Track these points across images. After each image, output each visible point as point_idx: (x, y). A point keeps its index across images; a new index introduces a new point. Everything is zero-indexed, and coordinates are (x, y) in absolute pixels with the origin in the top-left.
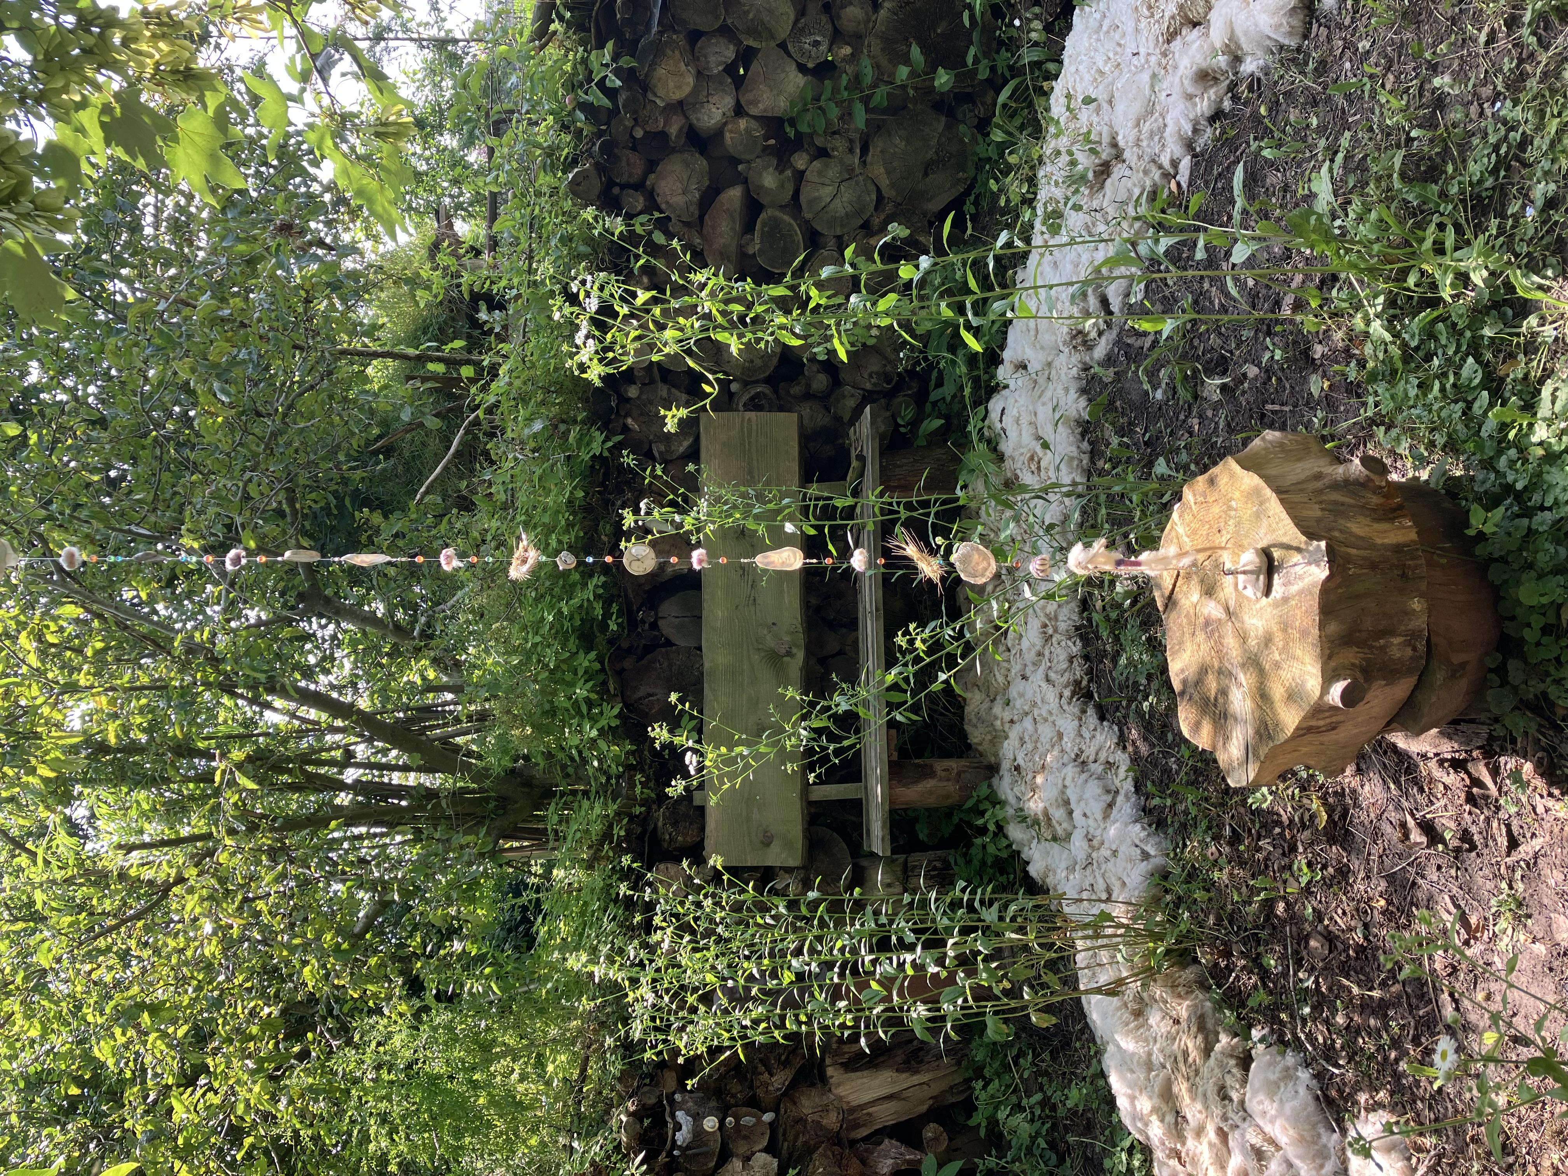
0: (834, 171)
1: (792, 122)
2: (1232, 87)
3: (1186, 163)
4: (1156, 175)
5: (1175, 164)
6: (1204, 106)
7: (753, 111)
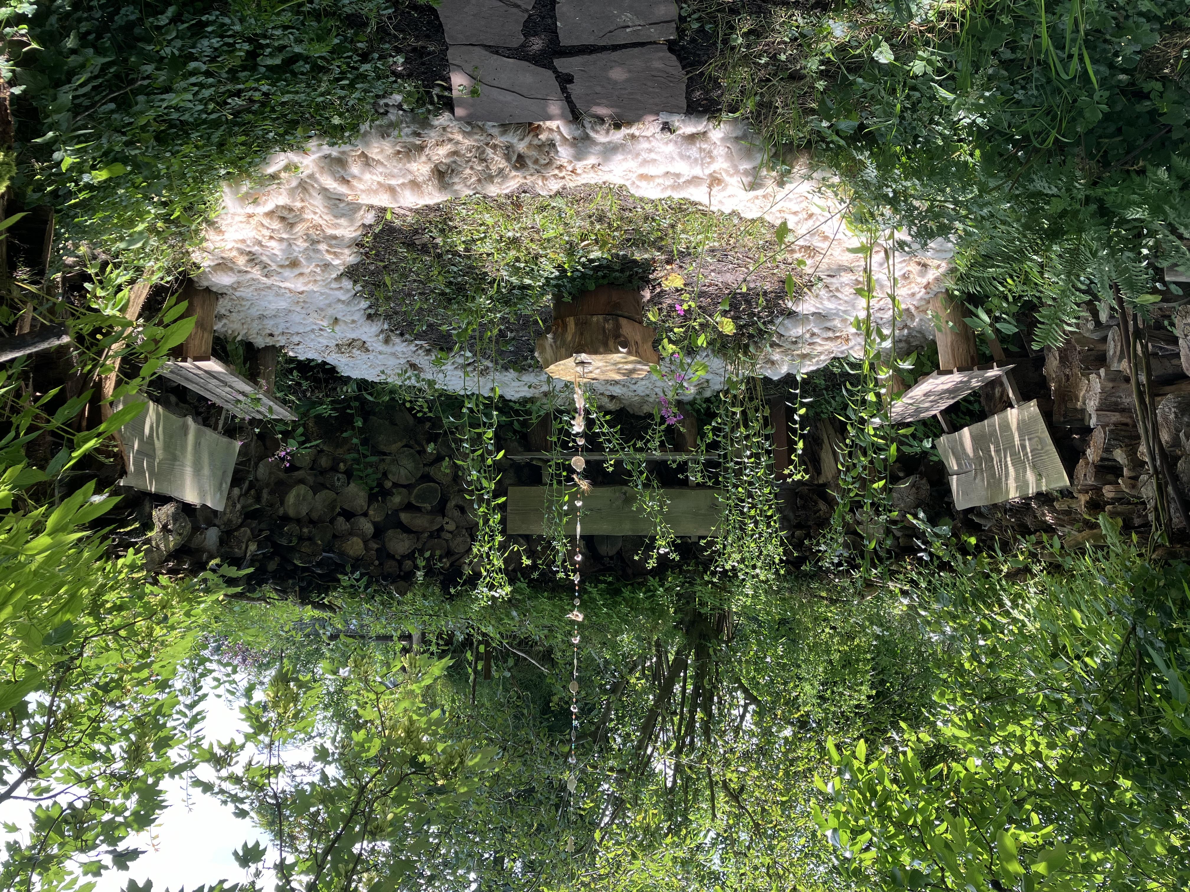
0: (394, 469)
1: (372, 489)
2: (392, 331)
3: (417, 342)
4: (420, 352)
5: (417, 345)
6: (398, 340)
7: (366, 508)
